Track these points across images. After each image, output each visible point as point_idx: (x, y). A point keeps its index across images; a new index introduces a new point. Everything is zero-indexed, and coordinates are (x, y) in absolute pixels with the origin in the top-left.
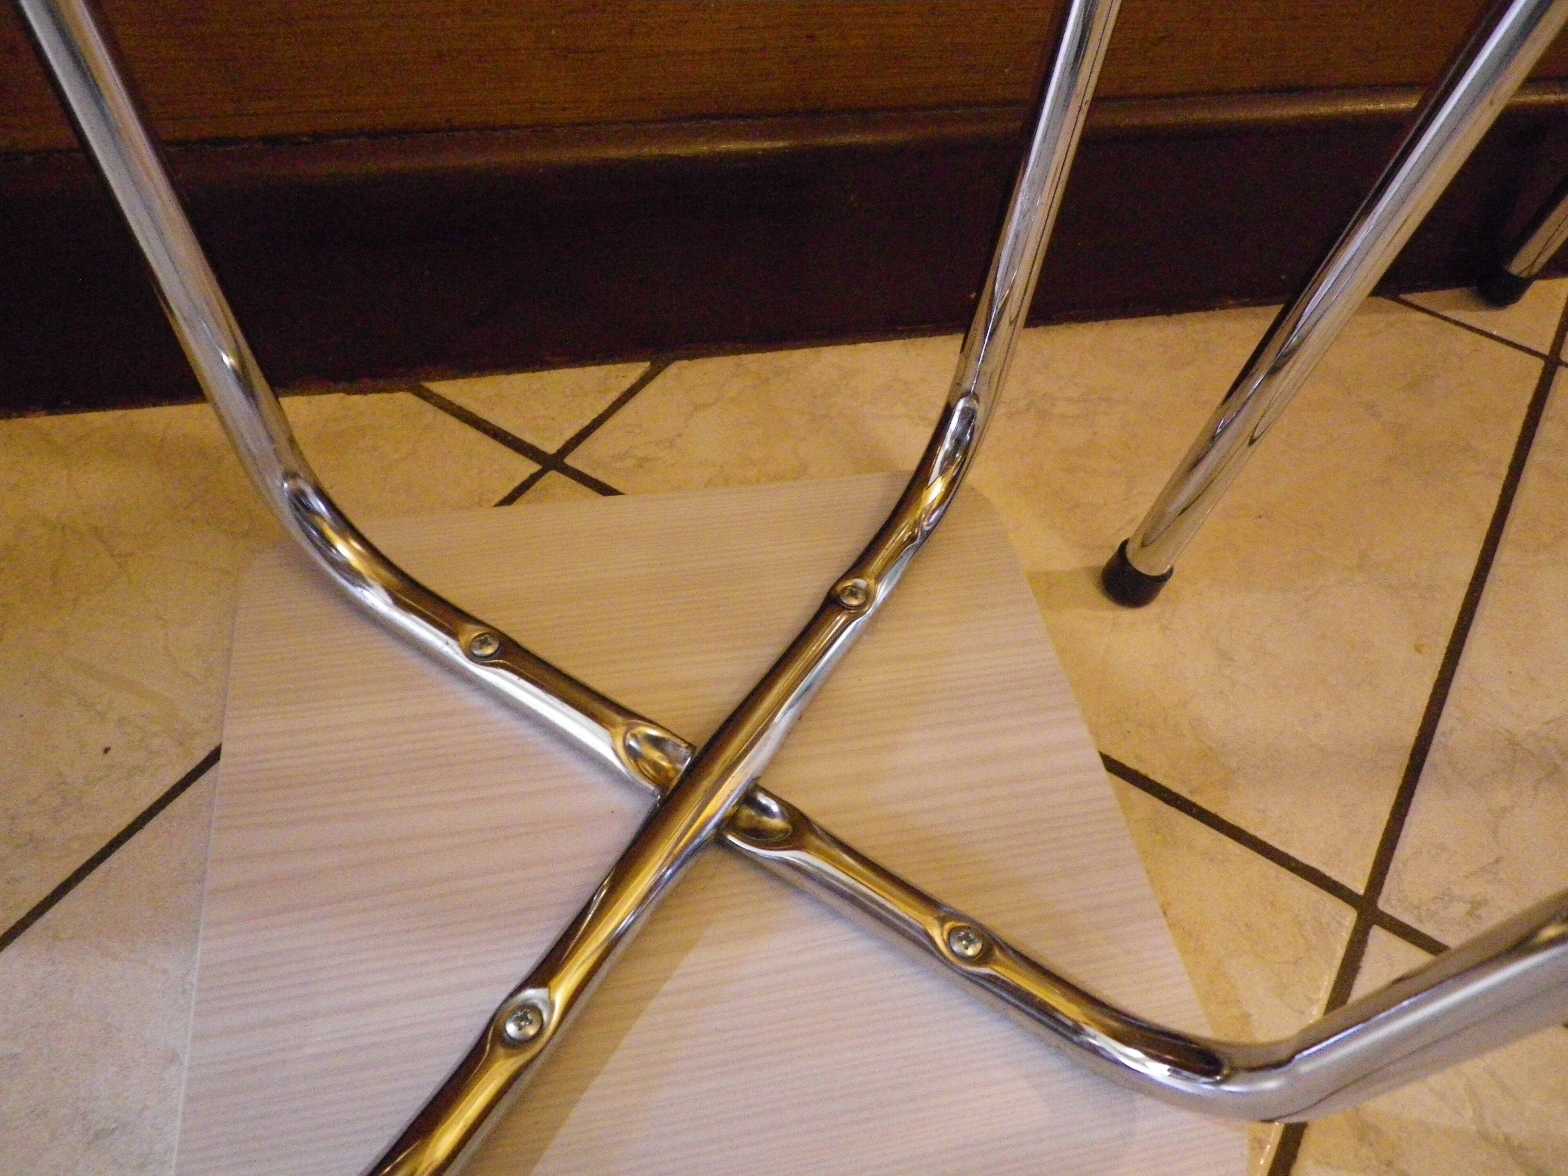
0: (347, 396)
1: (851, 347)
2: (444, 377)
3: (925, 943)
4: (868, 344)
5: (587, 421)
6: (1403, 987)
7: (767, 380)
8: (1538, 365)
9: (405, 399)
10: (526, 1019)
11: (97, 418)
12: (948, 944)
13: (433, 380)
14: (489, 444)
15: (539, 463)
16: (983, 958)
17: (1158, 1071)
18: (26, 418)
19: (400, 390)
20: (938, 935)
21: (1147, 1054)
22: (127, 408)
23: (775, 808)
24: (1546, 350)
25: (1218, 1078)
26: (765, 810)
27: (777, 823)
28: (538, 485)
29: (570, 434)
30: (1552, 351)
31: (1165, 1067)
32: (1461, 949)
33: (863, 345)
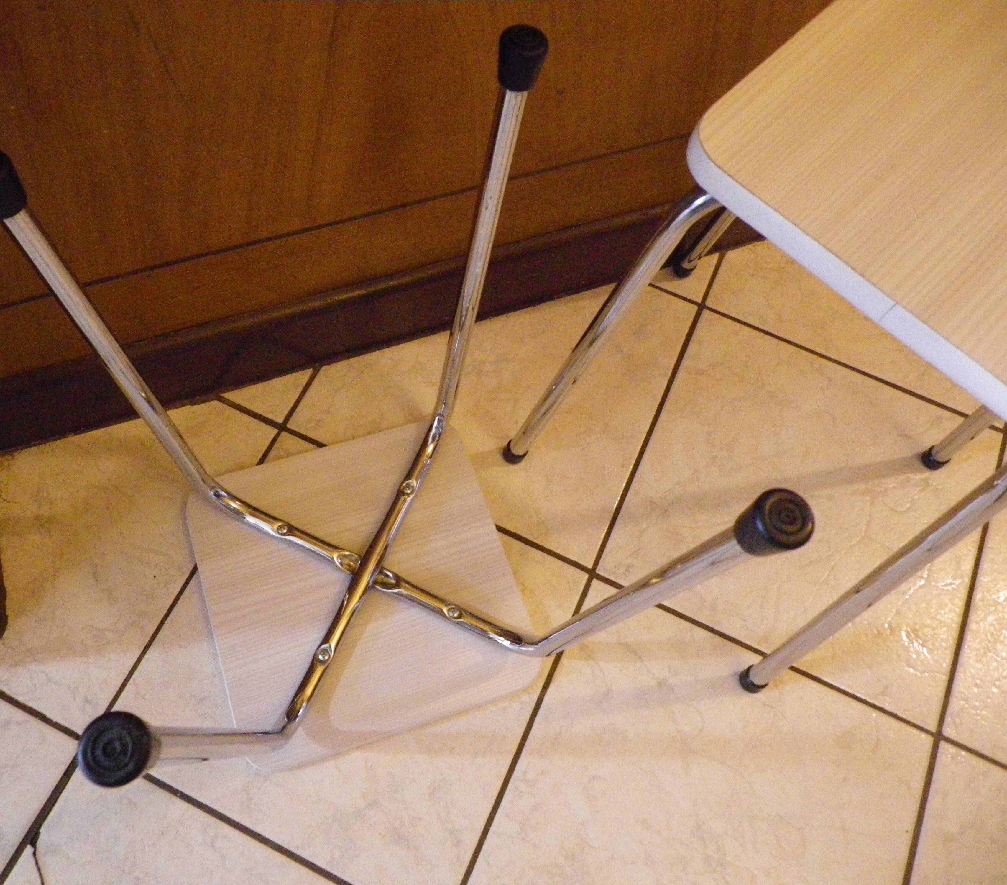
0: (192, 407)
1: (397, 347)
2: (228, 390)
3: (441, 613)
4: (404, 344)
5: (291, 405)
6: (606, 602)
7: (362, 372)
8: (695, 308)
9: (215, 404)
10: (324, 654)
11: (96, 433)
12: (449, 614)
13: (224, 392)
14: (255, 422)
15: (277, 428)
16: (460, 617)
17: (507, 643)
18: (67, 438)
19: (213, 400)
20: (445, 610)
21: (505, 639)
22: (106, 427)
23: (391, 575)
24: (699, 300)
25: (521, 645)
26: (387, 576)
27: (393, 581)
28: (279, 440)
29: (286, 412)
30: (702, 302)
31: (509, 642)
32: (629, 587)
33: (401, 345)
